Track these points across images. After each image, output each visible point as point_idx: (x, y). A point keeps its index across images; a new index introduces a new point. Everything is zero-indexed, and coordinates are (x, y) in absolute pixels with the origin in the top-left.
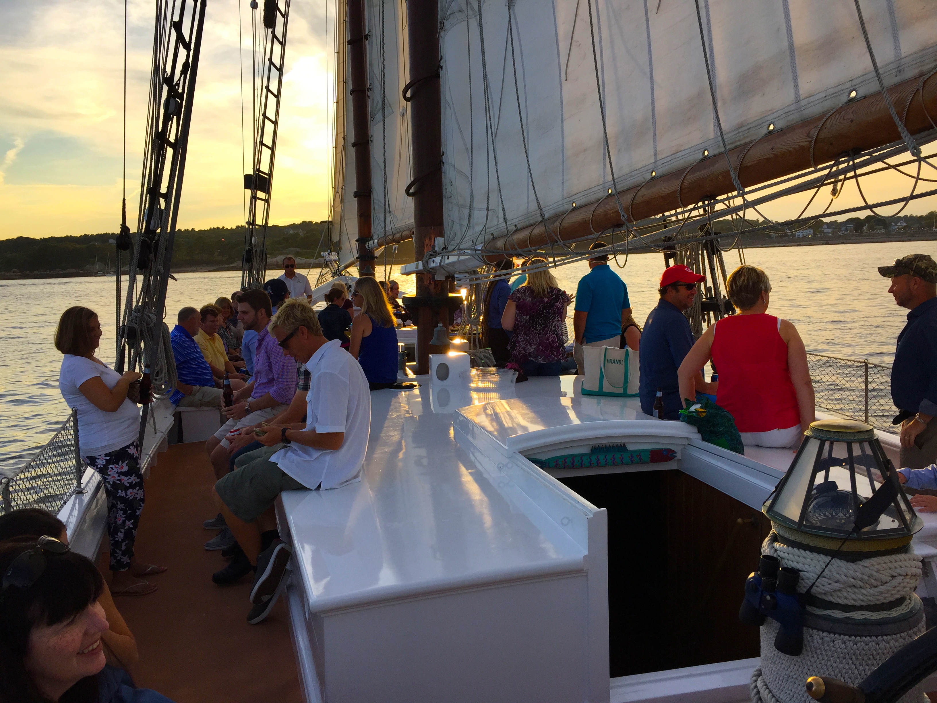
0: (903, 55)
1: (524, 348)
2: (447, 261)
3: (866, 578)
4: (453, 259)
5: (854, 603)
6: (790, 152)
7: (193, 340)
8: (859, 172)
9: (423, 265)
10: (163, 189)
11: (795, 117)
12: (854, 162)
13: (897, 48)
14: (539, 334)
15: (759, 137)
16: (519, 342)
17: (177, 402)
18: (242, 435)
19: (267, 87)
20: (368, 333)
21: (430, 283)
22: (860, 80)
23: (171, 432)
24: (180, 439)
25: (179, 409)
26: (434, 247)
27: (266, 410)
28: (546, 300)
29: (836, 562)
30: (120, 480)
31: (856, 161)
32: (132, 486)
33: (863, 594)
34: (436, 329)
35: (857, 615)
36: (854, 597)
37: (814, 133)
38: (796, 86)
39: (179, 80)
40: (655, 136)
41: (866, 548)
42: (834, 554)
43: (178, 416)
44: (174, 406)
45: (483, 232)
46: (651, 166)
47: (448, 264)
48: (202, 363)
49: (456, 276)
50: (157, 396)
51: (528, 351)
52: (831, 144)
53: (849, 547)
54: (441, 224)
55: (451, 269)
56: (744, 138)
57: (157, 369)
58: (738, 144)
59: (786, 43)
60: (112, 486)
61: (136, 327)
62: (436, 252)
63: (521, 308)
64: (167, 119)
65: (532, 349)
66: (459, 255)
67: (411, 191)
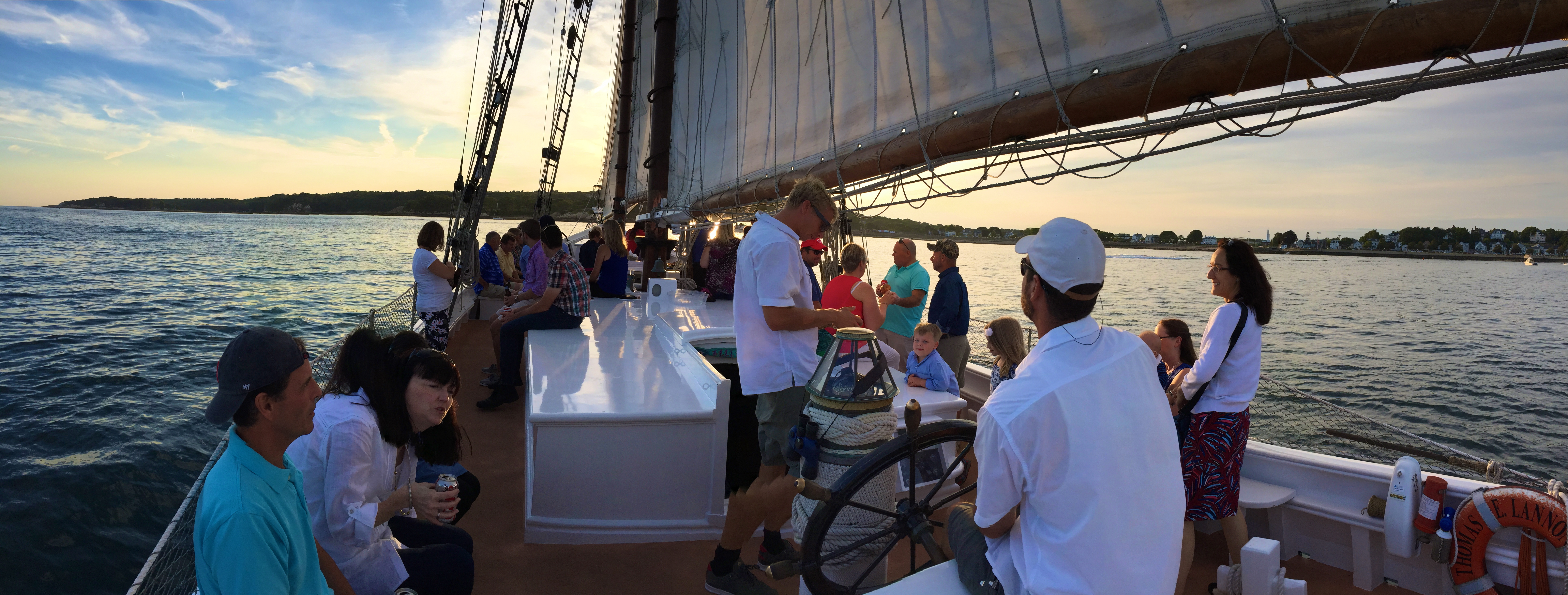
0: (930, 110)
1: (715, 281)
2: (667, 214)
3: (858, 427)
4: (670, 213)
5: (851, 444)
6: (867, 162)
7: (494, 254)
8: (904, 181)
9: (651, 216)
10: (487, 153)
11: (872, 141)
12: (901, 174)
13: (928, 106)
14: (726, 272)
15: (850, 152)
16: (711, 277)
17: (478, 293)
18: (511, 313)
19: (564, 89)
20: (608, 258)
21: (655, 229)
22: (908, 122)
23: (472, 310)
24: (478, 317)
25: (480, 297)
26: (659, 204)
27: (530, 300)
28: (730, 248)
29: (841, 417)
30: (437, 330)
31: (902, 173)
32: (443, 335)
33: (856, 438)
34: (656, 261)
35: (852, 452)
36: (850, 440)
37: (880, 152)
38: (875, 121)
39: (505, 80)
40: (795, 145)
41: (859, 408)
42: (839, 412)
43: (478, 303)
44: (477, 295)
45: (688, 197)
46: (791, 164)
47: (668, 216)
48: (498, 270)
49: (672, 225)
50: (466, 286)
51: (717, 284)
52: (889, 160)
53: (848, 407)
54: (666, 189)
55: (669, 220)
56: (845, 151)
57: (468, 268)
58: (841, 155)
59: (873, 94)
60: (432, 333)
61: (458, 239)
62: (660, 208)
63: (713, 253)
64: (495, 106)
65: (720, 283)
66: (674, 211)
67: (647, 165)
